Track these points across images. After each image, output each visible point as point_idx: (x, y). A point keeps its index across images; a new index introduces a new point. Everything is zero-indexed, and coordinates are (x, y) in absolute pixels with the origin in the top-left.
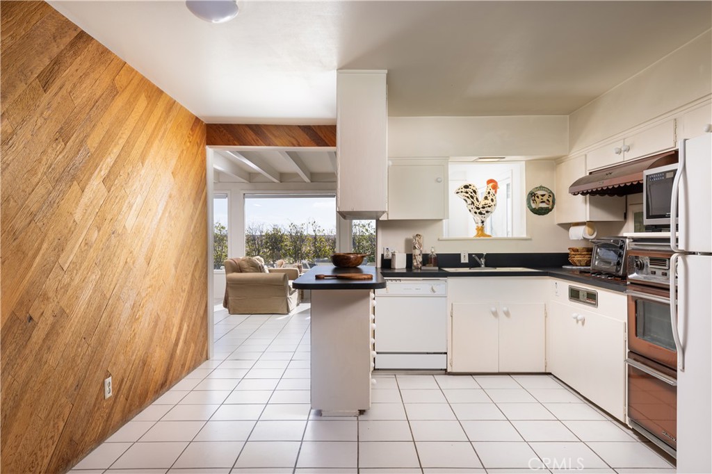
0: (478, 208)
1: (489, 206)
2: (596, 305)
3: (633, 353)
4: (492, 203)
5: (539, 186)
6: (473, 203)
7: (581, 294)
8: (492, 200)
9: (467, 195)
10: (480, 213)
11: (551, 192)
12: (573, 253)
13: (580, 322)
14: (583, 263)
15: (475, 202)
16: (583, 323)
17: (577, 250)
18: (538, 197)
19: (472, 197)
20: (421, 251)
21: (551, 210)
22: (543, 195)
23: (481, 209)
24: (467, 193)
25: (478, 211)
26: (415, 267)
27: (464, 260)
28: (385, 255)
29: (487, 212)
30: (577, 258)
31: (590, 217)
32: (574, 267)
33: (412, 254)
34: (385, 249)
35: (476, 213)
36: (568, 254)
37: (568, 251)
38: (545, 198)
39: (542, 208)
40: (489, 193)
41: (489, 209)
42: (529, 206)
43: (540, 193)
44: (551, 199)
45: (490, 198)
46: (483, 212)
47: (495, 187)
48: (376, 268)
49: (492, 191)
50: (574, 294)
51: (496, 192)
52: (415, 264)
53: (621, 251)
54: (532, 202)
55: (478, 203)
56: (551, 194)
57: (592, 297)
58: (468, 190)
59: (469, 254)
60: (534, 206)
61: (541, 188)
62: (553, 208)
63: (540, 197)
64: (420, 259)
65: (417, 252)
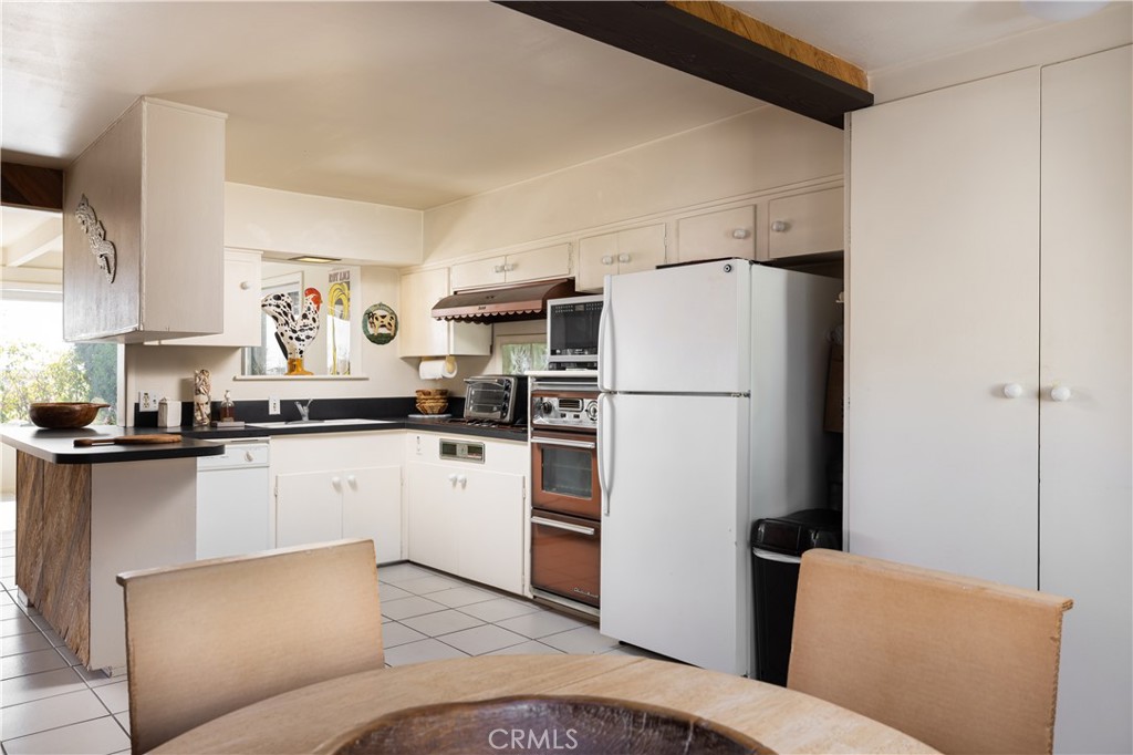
0: (294, 331)
1: (311, 329)
2: (482, 460)
3: (537, 509)
4: (314, 325)
5: (377, 303)
6: (287, 323)
7: (458, 448)
8: (314, 320)
9: (279, 310)
10: (298, 339)
11: (393, 313)
12: (423, 397)
13: (459, 485)
14: (436, 410)
15: (290, 321)
16: (464, 486)
17: (429, 393)
18: (377, 319)
19: (286, 314)
20: (209, 397)
21: (392, 338)
22: (383, 317)
23: (299, 333)
24: (278, 306)
25: (294, 336)
26: (199, 423)
27: (274, 410)
28: (141, 406)
29: (308, 337)
30: (428, 404)
31: (455, 350)
32: (426, 416)
33: (192, 403)
34: (142, 395)
35: (291, 338)
36: (415, 399)
37: (415, 395)
38: (386, 321)
39: (381, 335)
40: (309, 309)
41: (311, 333)
42: (366, 331)
43: (379, 313)
44: (393, 323)
45: (310, 317)
46: (302, 338)
47: (317, 300)
48: (125, 427)
49: (313, 307)
50: (448, 450)
51: (318, 308)
52: (199, 418)
53: (506, 392)
54: (369, 325)
55: (294, 324)
56: (394, 316)
57: (476, 451)
58: (279, 302)
59: (281, 401)
60: (371, 331)
61: (381, 306)
62: (395, 334)
63: (380, 319)
64: (207, 410)
65: (203, 399)
